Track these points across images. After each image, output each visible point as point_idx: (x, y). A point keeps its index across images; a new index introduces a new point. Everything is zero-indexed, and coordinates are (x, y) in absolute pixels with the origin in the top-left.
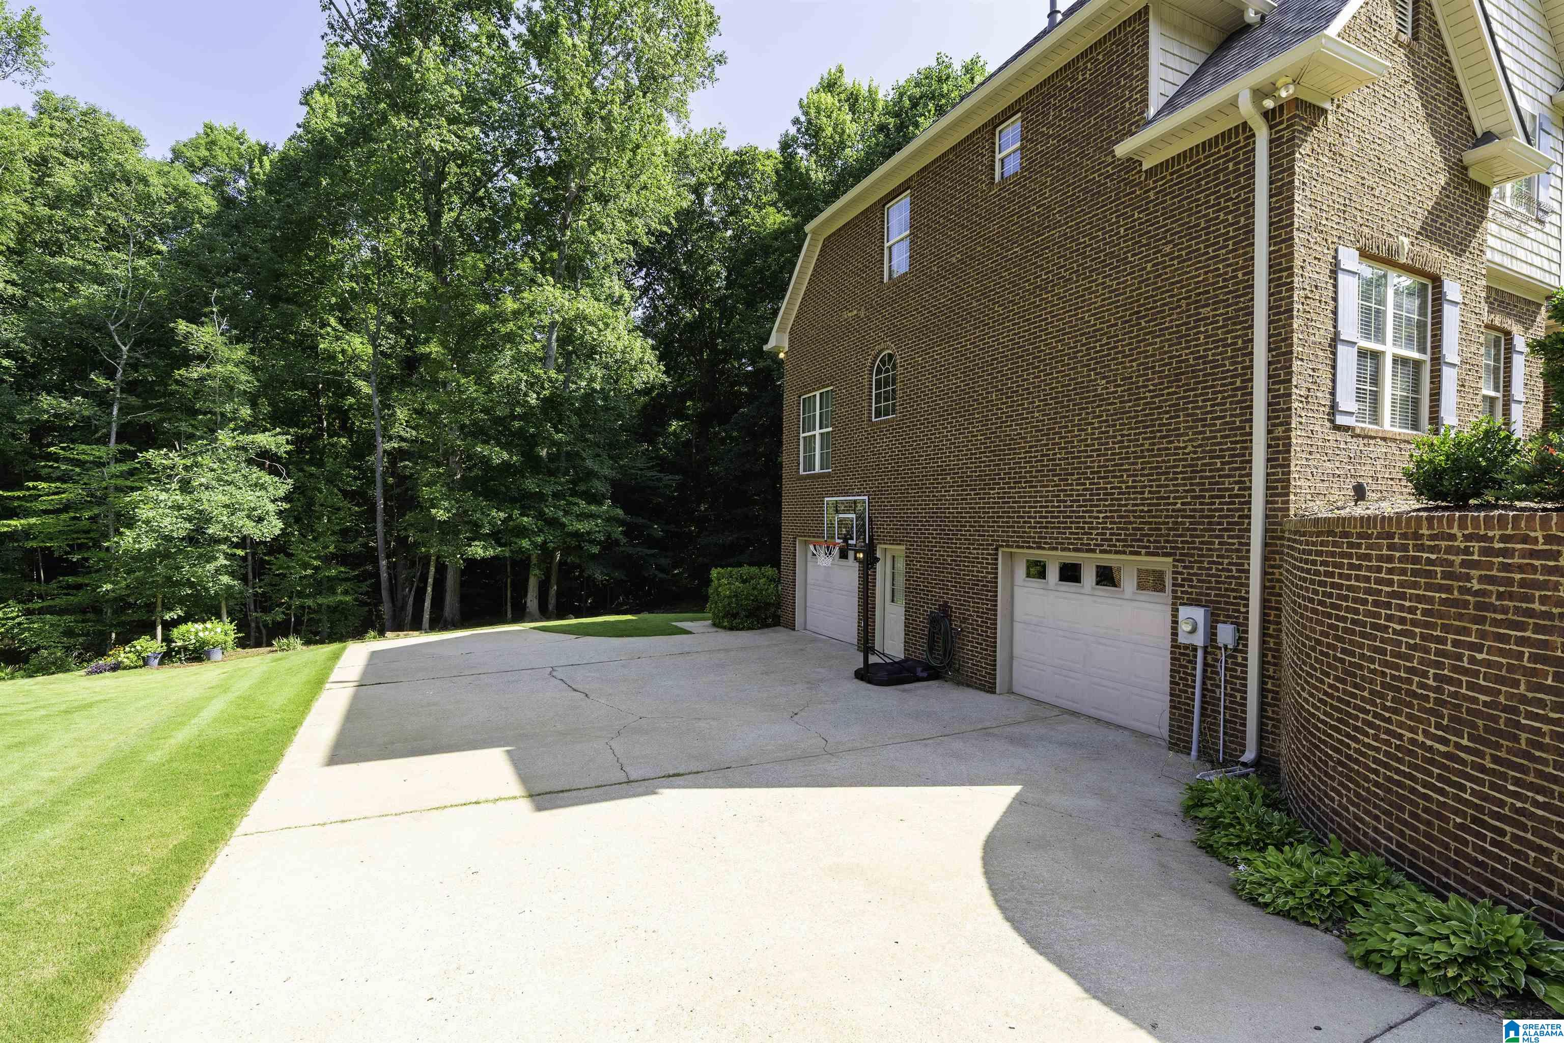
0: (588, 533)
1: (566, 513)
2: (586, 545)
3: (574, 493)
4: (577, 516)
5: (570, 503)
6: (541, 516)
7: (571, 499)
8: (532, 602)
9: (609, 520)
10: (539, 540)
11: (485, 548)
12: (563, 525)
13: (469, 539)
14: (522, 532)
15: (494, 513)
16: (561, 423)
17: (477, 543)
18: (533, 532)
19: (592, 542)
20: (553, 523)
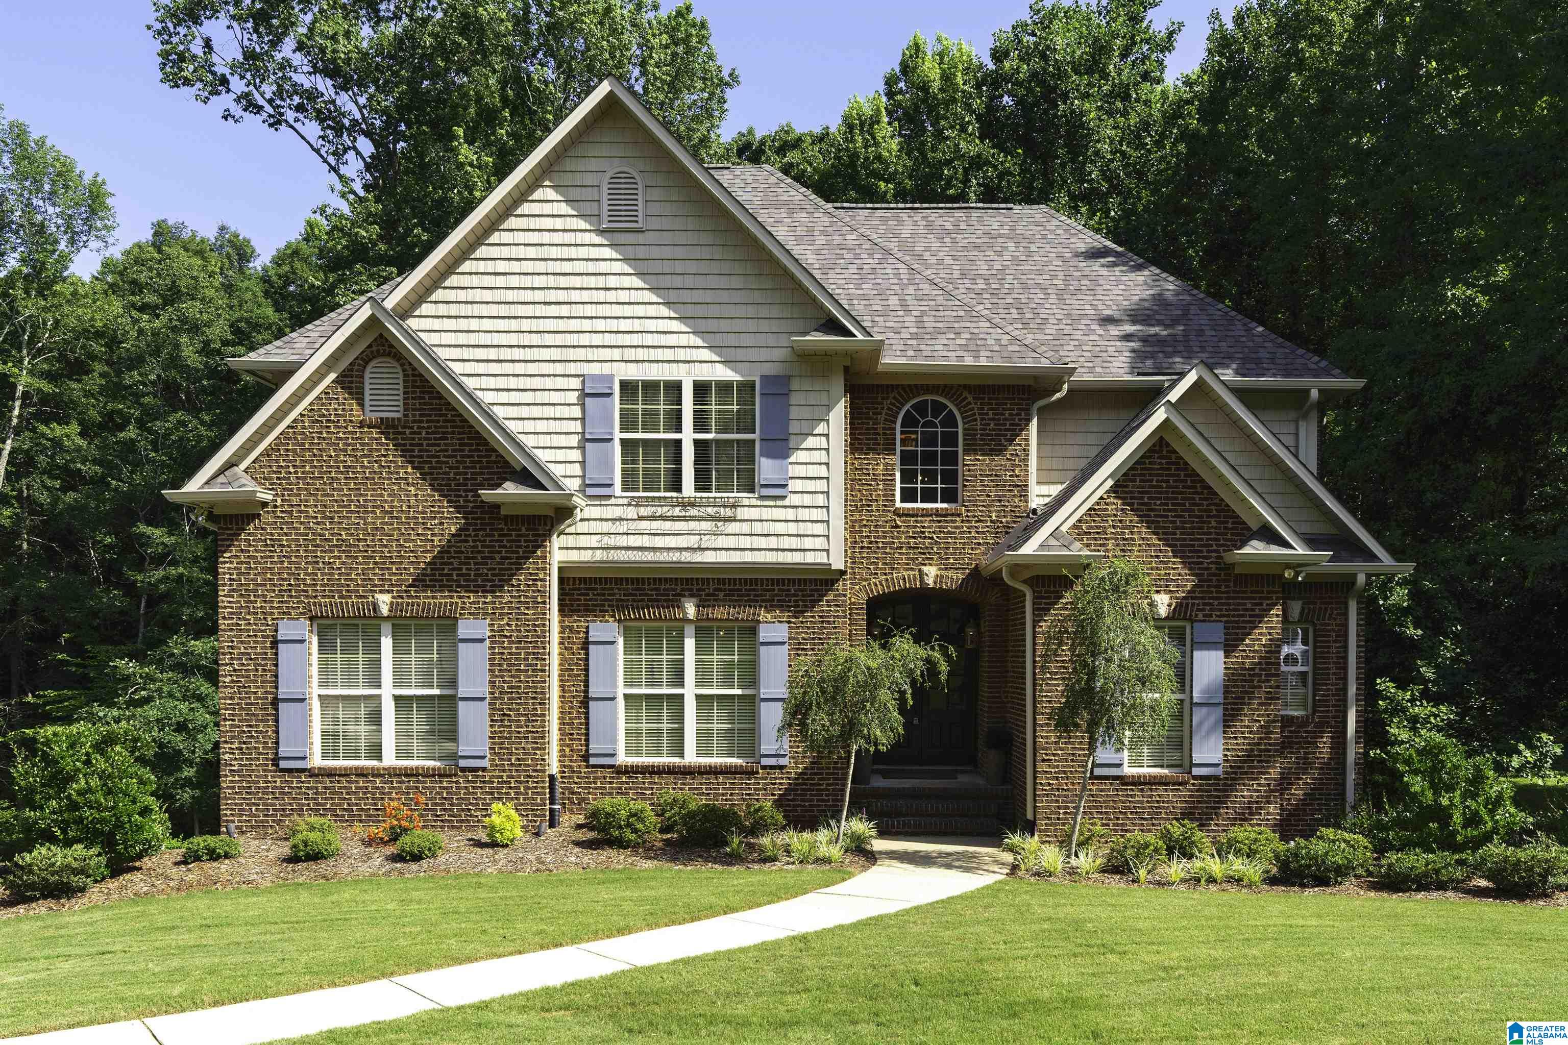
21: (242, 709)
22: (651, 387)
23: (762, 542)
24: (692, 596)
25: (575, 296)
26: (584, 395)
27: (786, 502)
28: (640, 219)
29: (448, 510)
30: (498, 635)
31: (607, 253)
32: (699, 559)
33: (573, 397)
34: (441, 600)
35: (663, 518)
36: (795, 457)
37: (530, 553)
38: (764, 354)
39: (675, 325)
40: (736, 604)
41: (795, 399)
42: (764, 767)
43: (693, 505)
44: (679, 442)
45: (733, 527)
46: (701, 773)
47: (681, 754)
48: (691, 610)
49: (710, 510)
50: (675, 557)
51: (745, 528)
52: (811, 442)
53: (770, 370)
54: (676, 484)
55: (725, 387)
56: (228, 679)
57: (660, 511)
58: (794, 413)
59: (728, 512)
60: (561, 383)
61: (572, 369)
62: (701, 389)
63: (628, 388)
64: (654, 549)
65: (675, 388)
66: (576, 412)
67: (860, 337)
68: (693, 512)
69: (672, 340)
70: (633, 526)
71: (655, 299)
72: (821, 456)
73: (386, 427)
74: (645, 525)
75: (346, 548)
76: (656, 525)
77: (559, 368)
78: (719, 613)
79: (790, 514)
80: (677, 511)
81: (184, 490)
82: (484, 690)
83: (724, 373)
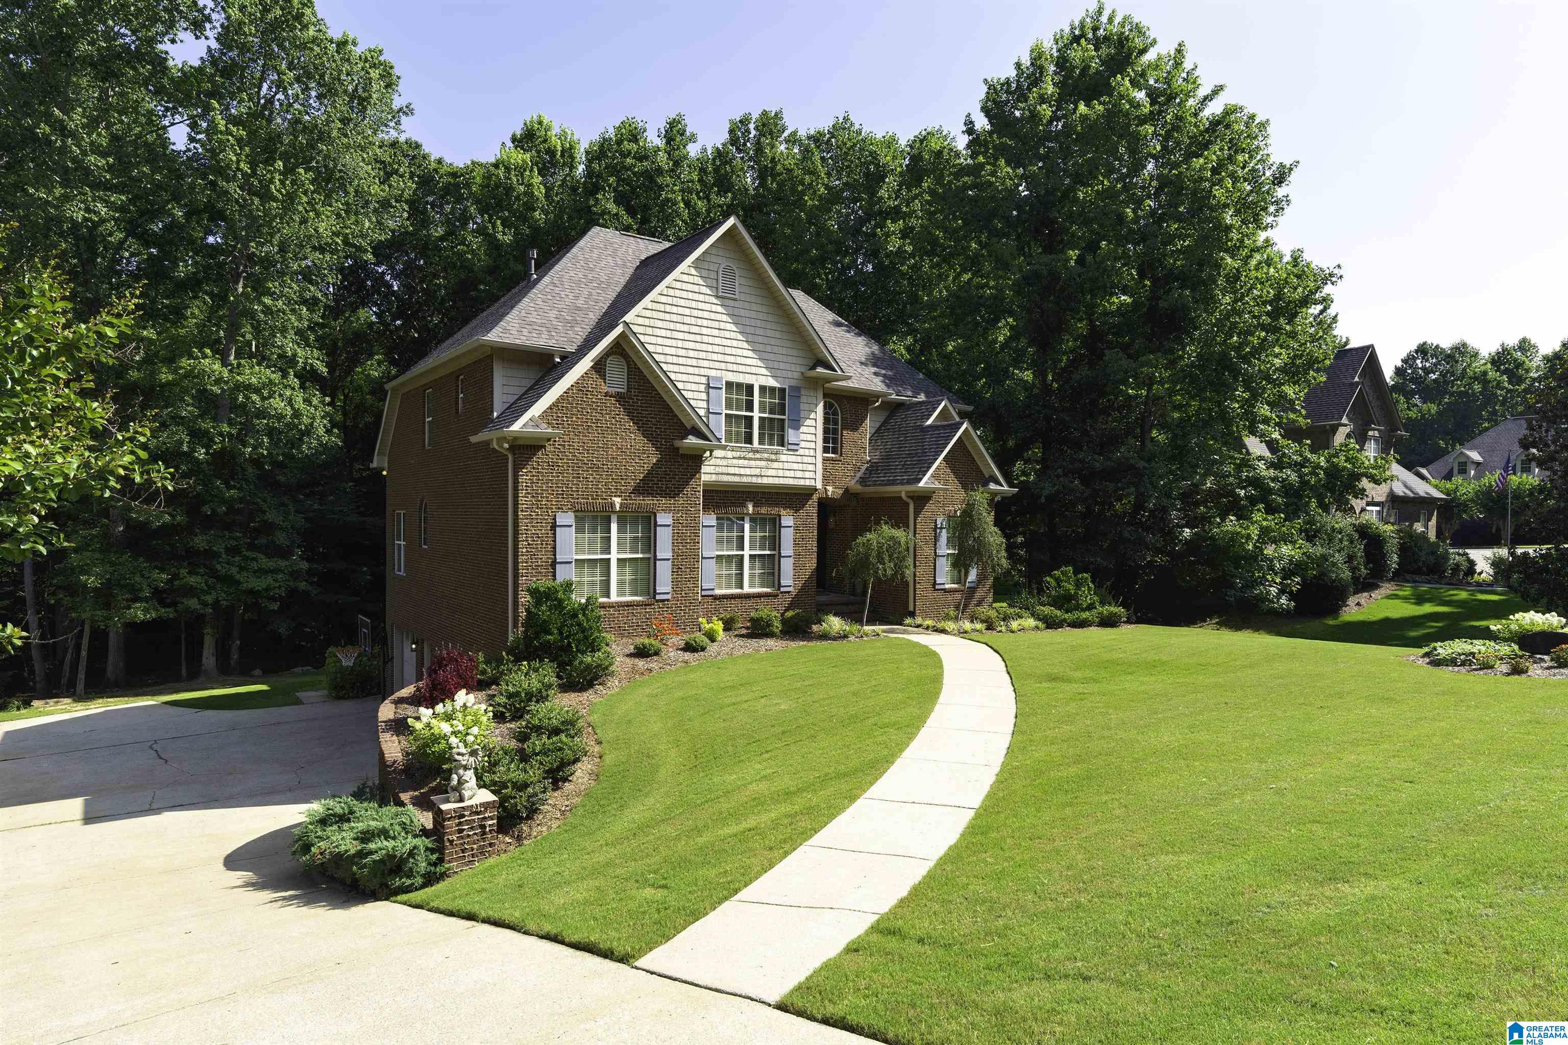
0: (267, 590)
1: (242, 569)
2: (264, 603)
3: (251, 547)
4: (255, 572)
5: (246, 558)
6: (213, 573)
7: (248, 554)
8: (209, 659)
9: (295, 575)
10: (209, 599)
11: (146, 611)
12: (239, 583)
13: (127, 600)
14: (190, 591)
15: (155, 574)
16: (233, 479)
17: (138, 605)
18: (202, 590)
19: (273, 599)
20: (228, 580)
21: (533, 569)
22: (739, 385)
23: (787, 474)
24: (751, 501)
25: (704, 331)
26: (708, 387)
27: (798, 453)
28: (737, 293)
29: (652, 450)
30: (676, 521)
31: (720, 309)
32: (760, 481)
33: (702, 388)
34: (649, 501)
35: (745, 458)
36: (803, 429)
37: (693, 476)
38: (790, 375)
39: (750, 354)
40: (770, 505)
41: (803, 399)
42: (782, 593)
43: (758, 452)
44: (752, 417)
45: (776, 465)
46: (763, 596)
47: (742, 587)
48: (751, 508)
49: (766, 455)
50: (749, 480)
51: (780, 465)
52: (808, 422)
53: (793, 383)
54: (749, 439)
55: (772, 389)
56: (524, 550)
57: (743, 454)
58: (802, 406)
59: (773, 457)
60: (697, 379)
61: (702, 372)
62: (763, 389)
63: (729, 385)
64: (740, 475)
65: (750, 388)
66: (704, 396)
67: (840, 373)
68: (758, 456)
69: (749, 361)
70: (730, 461)
71: (741, 338)
72: (812, 430)
73: (619, 397)
74: (735, 462)
75: (597, 469)
76: (741, 462)
77: (696, 371)
78: (763, 510)
79: (799, 459)
80: (751, 455)
81: (511, 429)
82: (669, 555)
83: (772, 383)
